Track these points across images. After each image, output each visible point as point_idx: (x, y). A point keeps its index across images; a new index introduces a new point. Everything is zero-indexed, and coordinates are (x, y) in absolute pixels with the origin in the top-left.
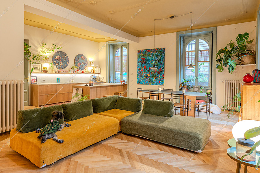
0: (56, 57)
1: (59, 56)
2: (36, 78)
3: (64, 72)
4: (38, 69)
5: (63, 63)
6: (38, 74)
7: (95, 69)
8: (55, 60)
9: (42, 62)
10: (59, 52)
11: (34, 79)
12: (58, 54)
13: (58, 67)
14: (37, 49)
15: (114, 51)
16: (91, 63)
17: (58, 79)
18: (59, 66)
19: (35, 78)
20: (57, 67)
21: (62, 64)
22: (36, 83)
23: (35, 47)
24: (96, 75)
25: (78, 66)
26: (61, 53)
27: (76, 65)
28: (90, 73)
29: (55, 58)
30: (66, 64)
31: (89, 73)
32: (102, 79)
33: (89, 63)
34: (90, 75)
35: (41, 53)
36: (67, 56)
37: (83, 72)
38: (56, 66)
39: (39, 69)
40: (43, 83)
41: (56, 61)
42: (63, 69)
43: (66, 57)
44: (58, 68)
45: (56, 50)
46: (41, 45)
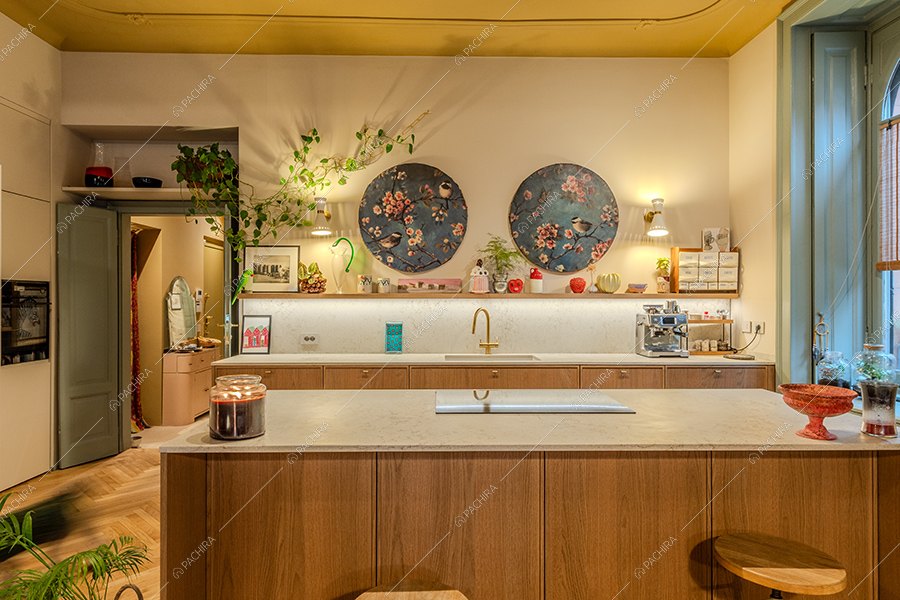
0: (380, 203)
1: (398, 192)
2: (266, 325)
3: (431, 287)
4: (278, 276)
5: (426, 232)
6: (280, 301)
7: (683, 259)
8: (377, 220)
9: (303, 238)
10: (400, 168)
11: (257, 331)
12: (397, 183)
13: (391, 259)
14: (277, 168)
15: (861, 77)
16: (649, 219)
17: (394, 331)
18: (398, 251)
19: (265, 322)
20: (385, 261)
21: (418, 240)
22: (265, 349)
23: (268, 158)
24: (689, 306)
25: (540, 243)
26: (410, 178)
27: (524, 243)
28: (642, 287)
29: (377, 210)
30: (450, 235)
31: (635, 291)
32: (748, 338)
33: (627, 220)
34: (636, 307)
35: (299, 189)
36: (456, 190)
37: (577, 288)
38: (384, 253)
39: (286, 275)
40: (306, 349)
41: (384, 227)
42: (424, 268)
43: (444, 193)
44: (393, 266)
45: (384, 163)
46: (300, 145)
